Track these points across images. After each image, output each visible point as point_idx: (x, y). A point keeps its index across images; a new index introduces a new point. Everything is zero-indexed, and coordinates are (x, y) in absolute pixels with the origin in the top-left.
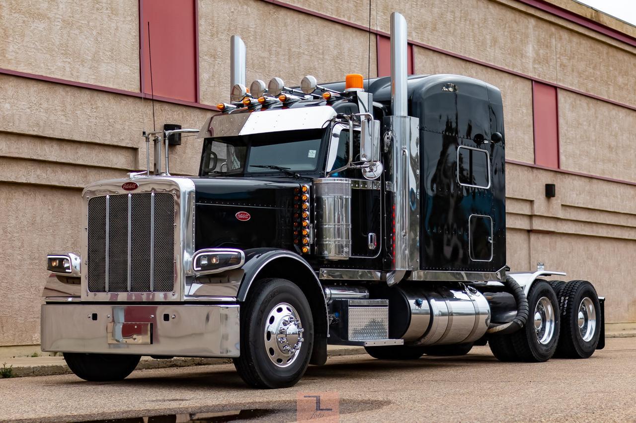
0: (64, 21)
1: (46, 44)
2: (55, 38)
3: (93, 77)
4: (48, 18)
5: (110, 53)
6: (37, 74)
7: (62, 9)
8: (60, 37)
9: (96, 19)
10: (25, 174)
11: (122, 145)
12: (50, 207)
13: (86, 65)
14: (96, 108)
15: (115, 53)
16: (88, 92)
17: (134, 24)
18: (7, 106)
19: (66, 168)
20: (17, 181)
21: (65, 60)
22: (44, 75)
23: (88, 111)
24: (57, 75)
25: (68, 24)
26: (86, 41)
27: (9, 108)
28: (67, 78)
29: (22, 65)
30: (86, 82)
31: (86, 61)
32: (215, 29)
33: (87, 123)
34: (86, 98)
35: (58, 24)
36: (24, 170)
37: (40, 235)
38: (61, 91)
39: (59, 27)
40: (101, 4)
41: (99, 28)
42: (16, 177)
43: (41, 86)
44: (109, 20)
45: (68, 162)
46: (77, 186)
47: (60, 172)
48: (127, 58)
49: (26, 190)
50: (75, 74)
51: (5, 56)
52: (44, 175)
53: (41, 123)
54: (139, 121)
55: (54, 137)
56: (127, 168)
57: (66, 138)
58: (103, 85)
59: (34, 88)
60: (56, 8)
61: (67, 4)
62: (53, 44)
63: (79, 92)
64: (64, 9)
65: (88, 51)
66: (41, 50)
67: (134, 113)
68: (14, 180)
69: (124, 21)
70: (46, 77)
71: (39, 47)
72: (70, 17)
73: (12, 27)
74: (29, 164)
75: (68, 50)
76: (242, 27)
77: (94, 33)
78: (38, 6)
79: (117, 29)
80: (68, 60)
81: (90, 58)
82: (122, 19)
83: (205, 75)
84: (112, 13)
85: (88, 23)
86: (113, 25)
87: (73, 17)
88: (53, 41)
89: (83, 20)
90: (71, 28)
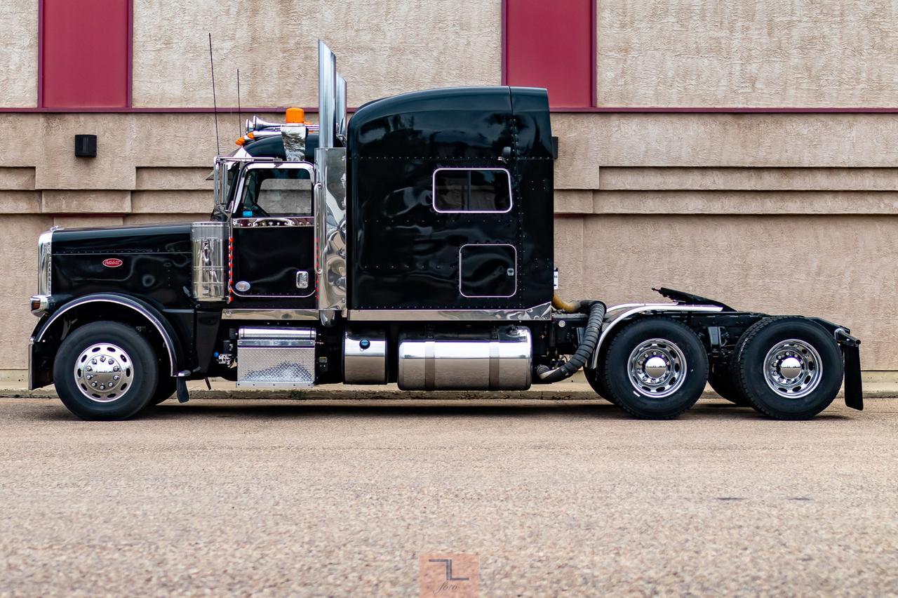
0: (391, 48)
2: (380, 67)
4: (371, 49)
5: (457, 71)
7: (391, 36)
8: (388, 66)
9: (438, 39)
15: (464, 70)
17: (494, 35)
25: (398, 51)
26: (424, 64)
31: (422, 84)
32: (628, 19)
35: (384, 53)
39: (385, 56)
40: (446, 22)
41: (441, 48)
44: (456, 37)
48: (483, 73)
60: (382, 37)
61: (397, 31)
62: (378, 74)
64: (393, 37)
65: (426, 73)
66: (362, 82)
69: (479, 35)
72: (401, 43)
75: (398, 77)
76: (678, 7)
77: (435, 54)
78: (359, 40)
79: (468, 44)
80: (399, 87)
81: (429, 81)
82: (476, 33)
83: (608, 74)
84: (462, 29)
85: (427, 44)
86: (463, 41)
87: (405, 42)
88: (378, 71)
89: (420, 43)
90: (402, 54)
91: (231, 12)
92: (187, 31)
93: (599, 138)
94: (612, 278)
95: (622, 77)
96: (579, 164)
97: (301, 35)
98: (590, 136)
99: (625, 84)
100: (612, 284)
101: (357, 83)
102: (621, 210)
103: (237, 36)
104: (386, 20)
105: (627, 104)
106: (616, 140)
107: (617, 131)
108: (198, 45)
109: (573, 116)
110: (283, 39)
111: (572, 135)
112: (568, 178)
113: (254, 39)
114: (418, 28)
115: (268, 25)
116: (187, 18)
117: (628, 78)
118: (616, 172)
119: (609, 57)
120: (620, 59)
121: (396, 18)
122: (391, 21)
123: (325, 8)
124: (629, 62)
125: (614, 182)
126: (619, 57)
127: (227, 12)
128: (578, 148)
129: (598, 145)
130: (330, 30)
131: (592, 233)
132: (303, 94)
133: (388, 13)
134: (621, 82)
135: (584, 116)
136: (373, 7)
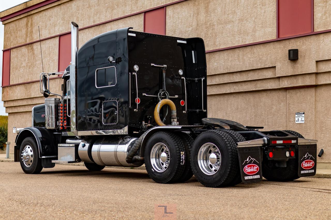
1: (231, 33)
3: (252, 40)
4: (233, 22)
5: (261, 25)
6: (228, 47)
7: (239, 15)
8: (238, 28)
9: (254, 12)
10: (229, 89)
11: (266, 67)
12: (245, 101)
13: (249, 35)
14: (253, 53)
15: (263, 24)
16: (250, 47)
18: (216, 64)
19: (246, 83)
20: (226, 93)
21: (239, 37)
22: (230, 46)
23: (249, 56)
24: (236, 44)
25: (241, 20)
26: (250, 24)
27: (216, 65)
28: (241, 44)
29: (222, 45)
30: (249, 43)
33: (249, 61)
34: (249, 50)
36: (229, 88)
37: (240, 114)
38: (237, 50)
39: (237, 23)
40: (257, 4)
41: (256, 16)
42: (226, 91)
43: (229, 51)
45: (244, 80)
46: (252, 90)
47: (244, 85)
48: (270, 24)
49: (235, 95)
50: (244, 41)
51: (215, 44)
52: (237, 88)
53: (229, 67)
54: (276, 53)
55: (234, 71)
56: (273, 77)
57: (239, 71)
58: (257, 41)
59: (226, 53)
60: (236, 15)
61: (241, 12)
62: (235, 32)
63: (245, 48)
64: (239, 14)
65: (250, 28)
67: (273, 49)
68: (225, 93)
70: (231, 47)
71: (229, 35)
73: (218, 32)
74: (231, 84)
75: (241, 32)
77: (253, 19)
78: (228, 18)
79: (265, 12)
80: (241, 36)
81: (251, 31)
82: (268, 6)
83: (319, 14)
84: (263, 6)
85: (251, 15)
86: (263, 11)
87: (243, 16)
88: (235, 30)
89: (248, 15)
90: (242, 21)
91: (191, 15)
92: (180, 26)
93: (315, 47)
94: (329, 116)
95: (325, 15)
96: (307, 61)
97: (211, 21)
98: (311, 47)
99: (326, 18)
100: (328, 119)
101: (228, 37)
102: (329, 82)
103: (193, 25)
104: (237, 8)
105: (327, 28)
106: (322, 47)
107: (322, 42)
108: (182, 31)
109: (304, 38)
110: (206, 23)
111: (304, 47)
112: (303, 68)
113: (198, 25)
114: (248, 9)
115: (202, 18)
116: (180, 21)
117: (327, 15)
118: (324, 63)
119: (319, 6)
120: (324, 6)
121: (241, 6)
122: (239, 8)
123: (218, 7)
124: (328, 7)
125: (323, 68)
126: (324, 5)
127: (190, 16)
128: (307, 53)
129: (315, 50)
130: (220, 16)
131: (320, 94)
132: (212, 45)
133: (238, 4)
134: (324, 18)
135: (309, 37)
136: (233, 3)
